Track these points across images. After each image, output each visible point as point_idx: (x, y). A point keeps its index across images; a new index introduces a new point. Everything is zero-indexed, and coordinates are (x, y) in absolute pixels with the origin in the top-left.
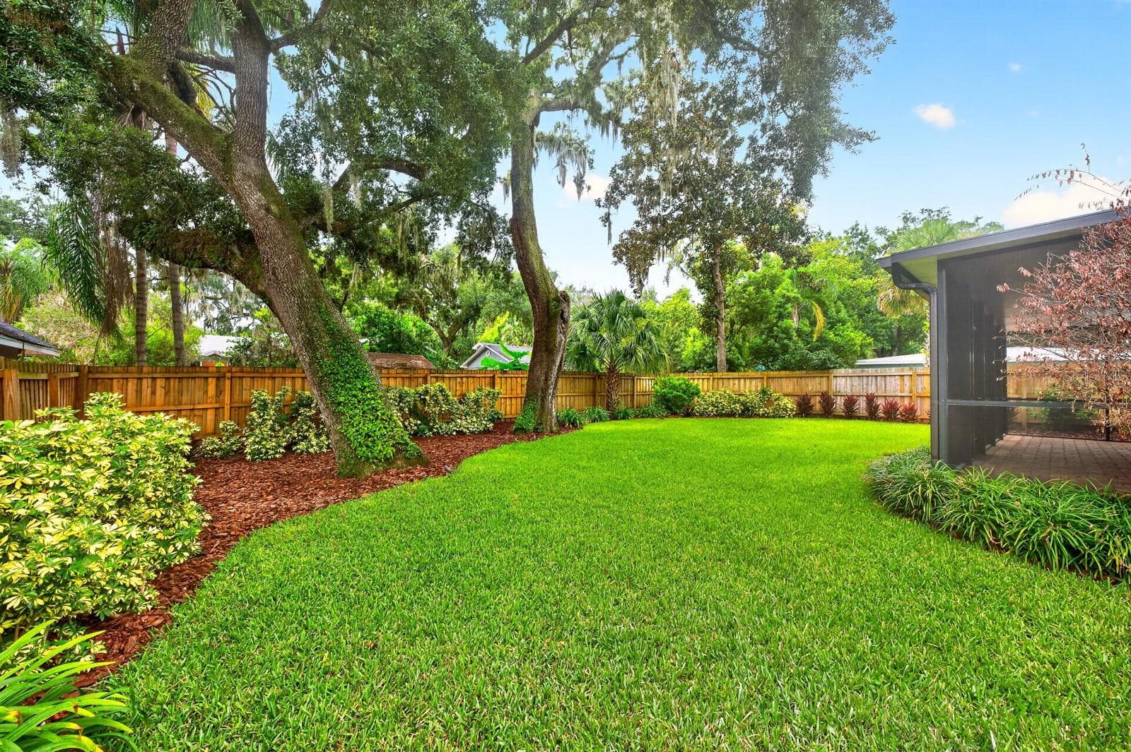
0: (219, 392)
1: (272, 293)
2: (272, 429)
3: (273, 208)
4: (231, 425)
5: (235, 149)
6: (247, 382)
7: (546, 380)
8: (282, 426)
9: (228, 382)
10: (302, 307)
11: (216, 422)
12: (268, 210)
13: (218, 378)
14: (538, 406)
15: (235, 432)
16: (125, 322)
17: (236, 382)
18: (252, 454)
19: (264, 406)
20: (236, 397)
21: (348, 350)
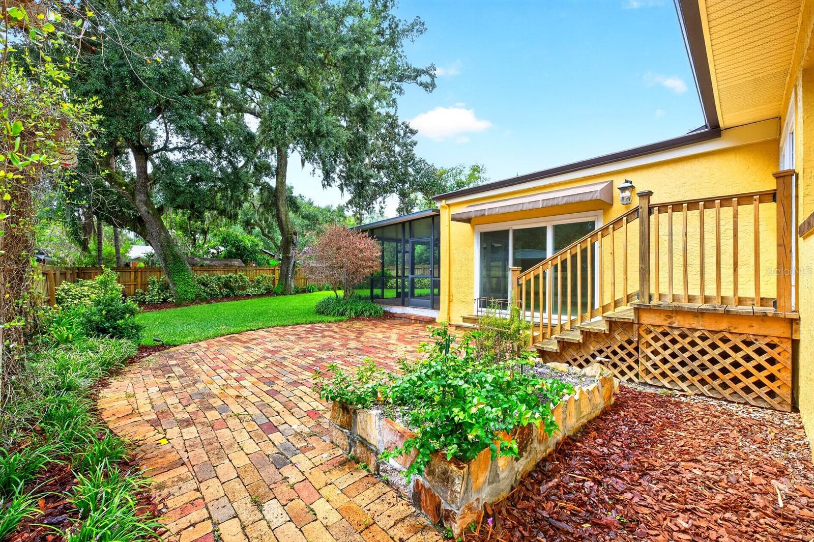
0: (136, 278)
1: (151, 241)
2: (158, 292)
3: (151, 212)
4: (141, 291)
5: (136, 192)
6: (148, 273)
7: (287, 271)
8: (162, 291)
9: (139, 273)
10: (162, 246)
11: (135, 290)
12: (148, 213)
13: (135, 272)
14: (284, 283)
15: (142, 294)
16: (92, 245)
17: (143, 273)
18: (149, 301)
19: (154, 283)
20: (143, 280)
21: (180, 261)
